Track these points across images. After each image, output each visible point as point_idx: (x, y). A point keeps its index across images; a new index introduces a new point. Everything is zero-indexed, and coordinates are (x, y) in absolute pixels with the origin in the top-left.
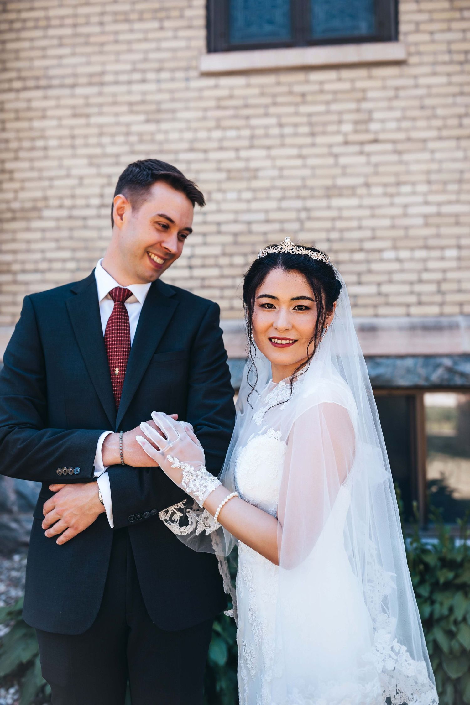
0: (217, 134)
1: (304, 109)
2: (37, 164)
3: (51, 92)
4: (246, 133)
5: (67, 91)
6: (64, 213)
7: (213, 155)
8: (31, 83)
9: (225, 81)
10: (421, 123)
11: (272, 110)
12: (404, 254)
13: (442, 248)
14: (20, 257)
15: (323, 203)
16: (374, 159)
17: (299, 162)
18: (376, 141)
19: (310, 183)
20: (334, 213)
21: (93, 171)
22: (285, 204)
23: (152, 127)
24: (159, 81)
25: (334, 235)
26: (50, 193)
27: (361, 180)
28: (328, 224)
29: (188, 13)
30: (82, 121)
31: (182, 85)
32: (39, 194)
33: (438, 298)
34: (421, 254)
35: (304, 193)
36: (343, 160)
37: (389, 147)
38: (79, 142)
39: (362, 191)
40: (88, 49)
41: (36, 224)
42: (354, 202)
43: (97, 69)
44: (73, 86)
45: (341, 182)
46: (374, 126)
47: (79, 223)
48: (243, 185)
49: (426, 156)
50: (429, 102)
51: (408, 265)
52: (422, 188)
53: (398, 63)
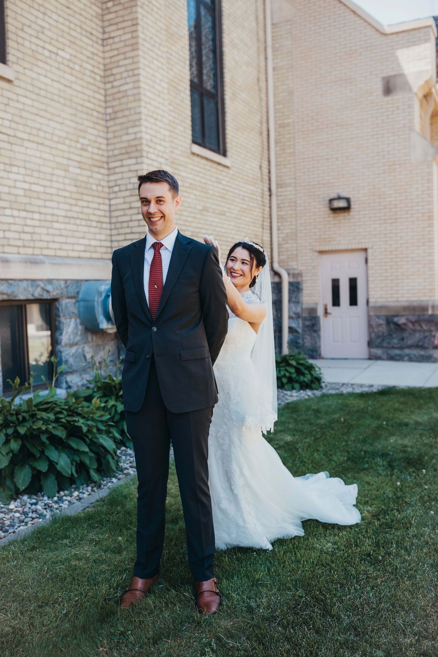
10: (21, 128)
12: (16, 213)
13: (33, 212)
33: (31, 244)
34: (23, 214)
37: (6, 138)
49: (23, 150)
50: (24, 114)
51: (18, 221)
52: (22, 171)
53: (9, 81)
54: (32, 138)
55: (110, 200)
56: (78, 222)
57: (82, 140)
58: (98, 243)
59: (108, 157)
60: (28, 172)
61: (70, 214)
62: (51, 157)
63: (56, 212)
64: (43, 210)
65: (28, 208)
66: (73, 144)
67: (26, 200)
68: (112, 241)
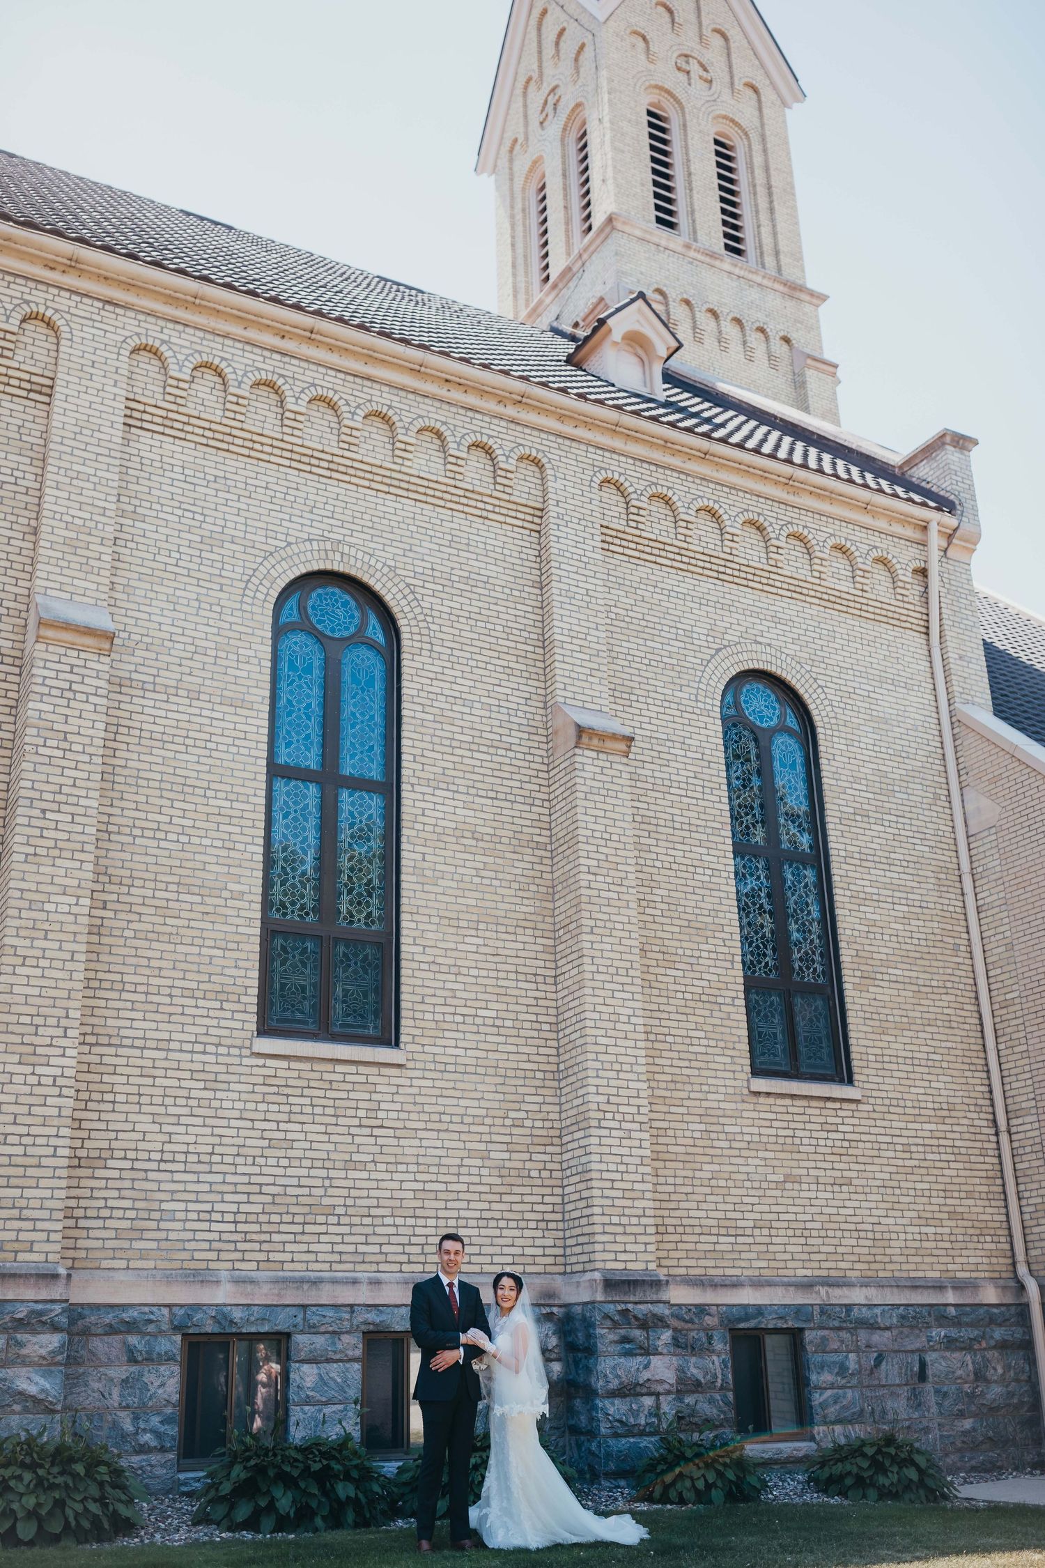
0: (262, 1107)
1: (330, 1094)
2: (104, 1116)
3: (121, 1051)
4: (286, 1108)
5: (137, 1052)
6: (128, 1164)
7: (258, 1125)
8: (104, 1040)
9: (270, 1062)
10: (414, 1116)
11: (306, 1092)
12: (399, 1221)
14: (83, 1203)
15: (342, 1174)
16: (380, 1141)
17: (325, 1138)
18: (382, 1127)
19: (332, 1156)
20: (350, 1183)
21: (156, 1128)
22: (313, 1172)
23: (210, 1094)
24: (217, 1054)
25: (350, 1202)
26: (115, 1144)
27: (370, 1158)
28: (345, 1192)
29: (244, 999)
30: (150, 1081)
31: (236, 1061)
32: (105, 1145)
33: (422, 1259)
34: (410, 1221)
35: (328, 1164)
36: (358, 1140)
37: (391, 1132)
38: (144, 1100)
39: (370, 1166)
40: (158, 1017)
41: (99, 1173)
42: (365, 1175)
43: (166, 1036)
44: (143, 1048)
45: (355, 1157)
46: (381, 1114)
47: (141, 1175)
48: (282, 1153)
49: (416, 1142)
50: (419, 1099)
51: (402, 1230)
52: (413, 1168)
53: (399, 1066)
54: (430, 1126)
55: (563, 1187)
56: (502, 1224)
57: (512, 1114)
58: (540, 1251)
59: (561, 1129)
60: (422, 1168)
61: (486, 1215)
62: (461, 1145)
63: (463, 1214)
64: (441, 1214)
65: (419, 1212)
66: (499, 1121)
67: (418, 1203)
68: (565, 1247)
